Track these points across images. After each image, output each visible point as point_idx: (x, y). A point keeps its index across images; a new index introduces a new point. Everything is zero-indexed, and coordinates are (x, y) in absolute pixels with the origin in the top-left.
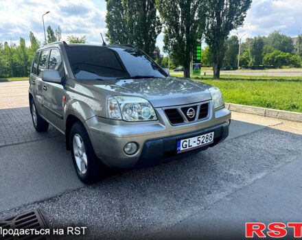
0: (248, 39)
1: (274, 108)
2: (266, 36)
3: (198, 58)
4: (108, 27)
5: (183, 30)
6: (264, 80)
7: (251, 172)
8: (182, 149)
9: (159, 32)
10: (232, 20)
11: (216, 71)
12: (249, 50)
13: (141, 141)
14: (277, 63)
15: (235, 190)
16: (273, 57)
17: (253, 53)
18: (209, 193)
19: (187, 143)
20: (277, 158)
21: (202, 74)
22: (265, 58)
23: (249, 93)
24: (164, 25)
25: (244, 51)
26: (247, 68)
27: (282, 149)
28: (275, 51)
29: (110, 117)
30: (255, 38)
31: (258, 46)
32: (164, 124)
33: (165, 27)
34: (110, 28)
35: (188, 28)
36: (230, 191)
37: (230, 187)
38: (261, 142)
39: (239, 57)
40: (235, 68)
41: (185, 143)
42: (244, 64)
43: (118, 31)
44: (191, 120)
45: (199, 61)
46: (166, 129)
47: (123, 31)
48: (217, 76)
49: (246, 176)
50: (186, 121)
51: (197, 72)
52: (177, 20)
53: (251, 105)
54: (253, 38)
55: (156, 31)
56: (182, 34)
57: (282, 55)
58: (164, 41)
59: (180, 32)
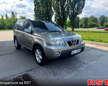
0: (83, 18)
1: (95, 41)
2: (89, 17)
3: (66, 24)
4: (34, 12)
5: (61, 14)
6: (89, 32)
7: (91, 61)
8: (72, 54)
9: (53, 15)
10: (78, 11)
11: (73, 29)
12: (83, 21)
13: (61, 51)
14: (92, 26)
15: (87, 67)
16: (91, 24)
17: (84, 23)
18: (80, 68)
19: (74, 52)
20: (98, 57)
21: (68, 29)
22: (88, 24)
23: (85, 36)
24: (54, 12)
25: (81, 22)
26: (82, 28)
27: (99, 54)
28: (92, 22)
29: (51, 44)
30: (85, 17)
31: (86, 20)
32: (67, 46)
33: (55, 13)
34: (35, 13)
35: (63, 14)
36: (86, 67)
37: (86, 66)
38: (92, 52)
39: (80, 24)
40: (78, 28)
41: (73, 52)
42: (81, 26)
43: (38, 14)
44: (74, 45)
45: (66, 25)
46: (68, 47)
47: (40, 14)
48: (73, 30)
49: (90, 63)
50: (73, 45)
51: (66, 29)
52: (59, 11)
53: (87, 40)
54: (84, 17)
55: (52, 14)
56: (61, 16)
57: (94, 23)
58: (55, 18)
59: (60, 15)
